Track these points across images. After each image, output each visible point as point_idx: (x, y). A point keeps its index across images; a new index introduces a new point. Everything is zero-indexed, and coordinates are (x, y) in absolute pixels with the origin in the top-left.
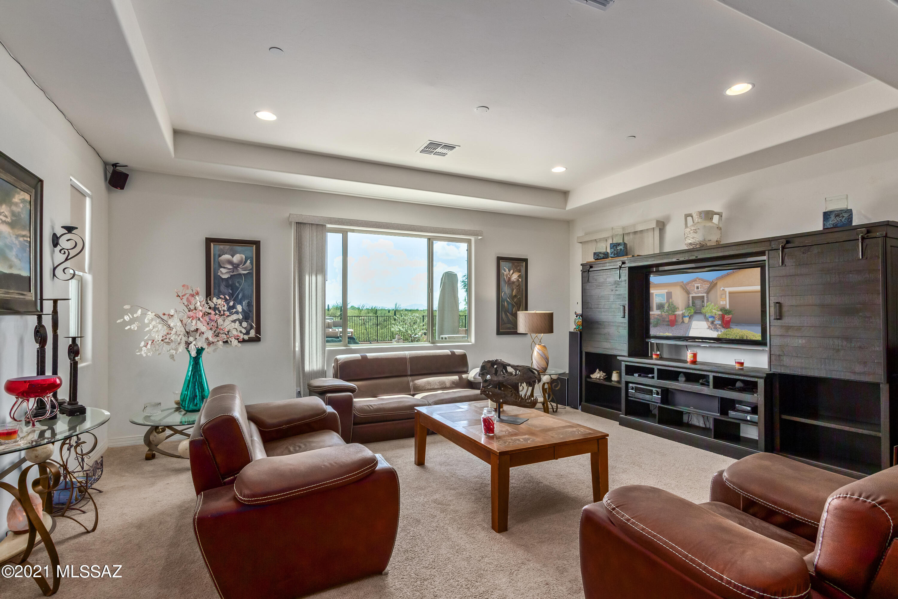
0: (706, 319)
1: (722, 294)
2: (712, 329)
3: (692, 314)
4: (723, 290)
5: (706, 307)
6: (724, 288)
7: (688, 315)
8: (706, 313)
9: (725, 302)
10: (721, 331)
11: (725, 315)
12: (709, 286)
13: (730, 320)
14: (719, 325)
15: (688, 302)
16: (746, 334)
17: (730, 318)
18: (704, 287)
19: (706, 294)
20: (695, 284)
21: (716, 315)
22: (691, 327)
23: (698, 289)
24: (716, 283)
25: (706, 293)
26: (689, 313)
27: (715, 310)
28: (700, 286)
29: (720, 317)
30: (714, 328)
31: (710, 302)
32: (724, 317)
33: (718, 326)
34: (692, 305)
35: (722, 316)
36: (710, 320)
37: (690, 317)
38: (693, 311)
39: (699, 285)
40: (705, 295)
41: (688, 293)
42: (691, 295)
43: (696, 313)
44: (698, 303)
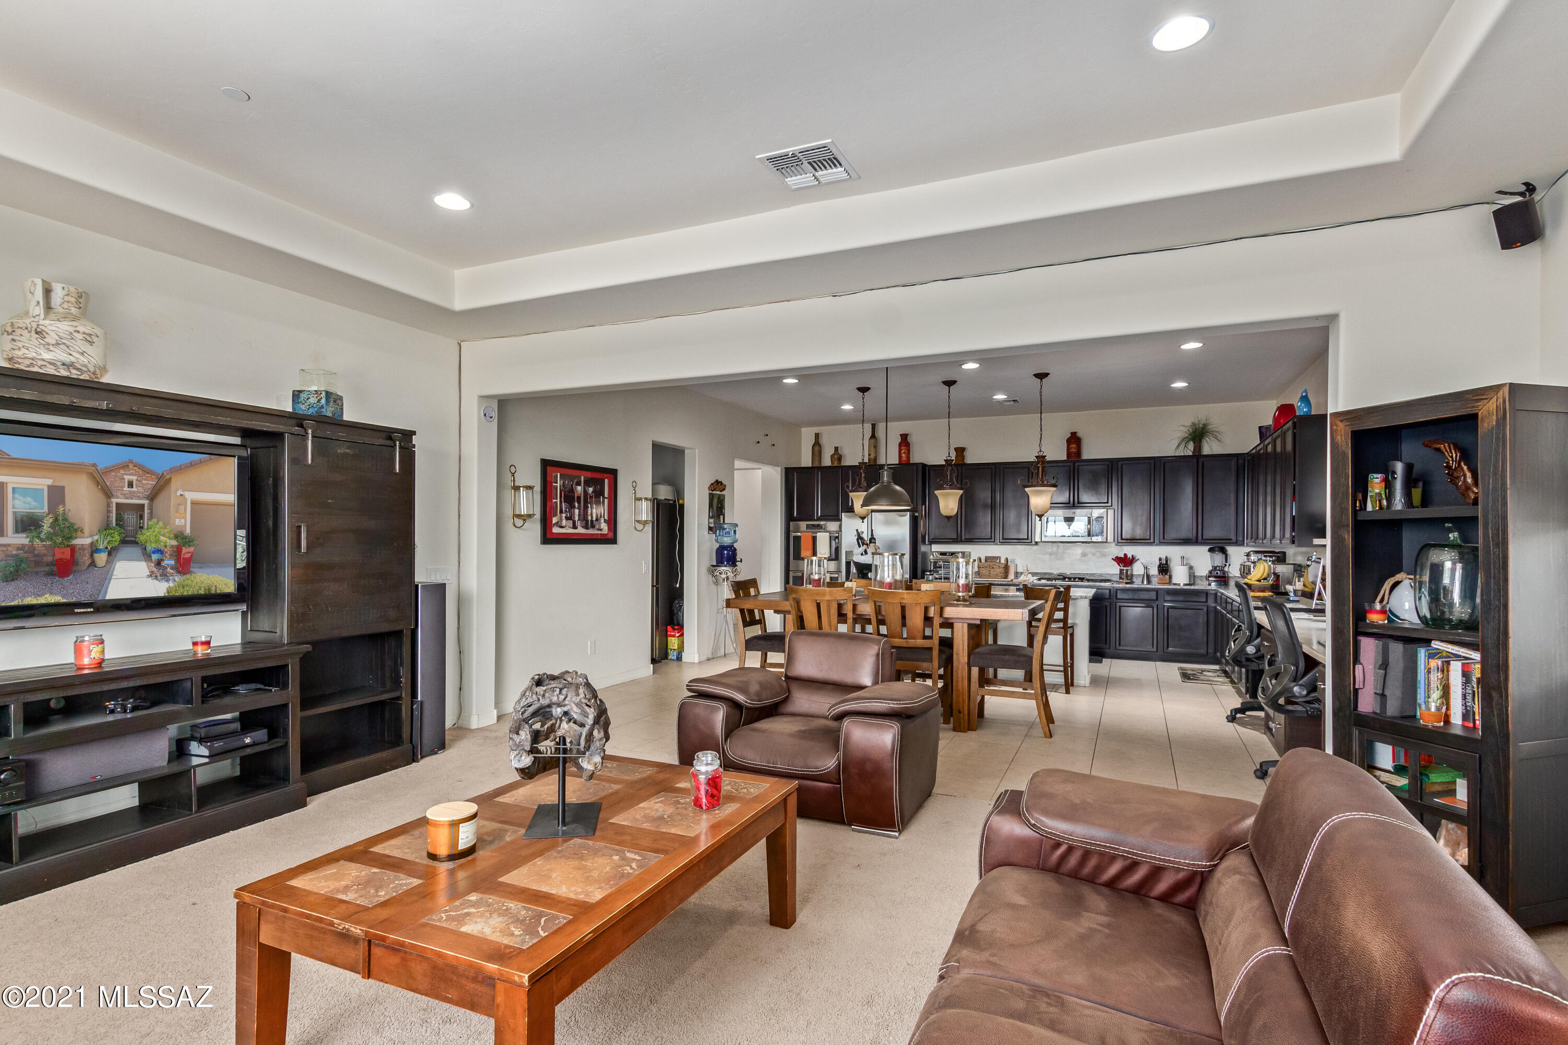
0: (146, 556)
1: (179, 505)
2: (157, 576)
3: (117, 544)
4: (181, 495)
5: (148, 529)
6: (183, 491)
7: (107, 548)
8: (146, 542)
9: (183, 521)
10: (174, 580)
11: (183, 548)
12: (154, 483)
13: (192, 556)
14: (171, 569)
15: (108, 517)
16: (215, 583)
17: (190, 554)
18: (144, 484)
19: (148, 502)
20: (126, 474)
21: (166, 546)
22: (112, 575)
23: (132, 487)
24: (170, 479)
25: (147, 499)
26: (108, 543)
27: (164, 536)
28: (137, 480)
29: (174, 551)
30: (161, 575)
31: (155, 520)
32: (181, 552)
33: (169, 569)
34: (116, 525)
35: (178, 549)
36: (155, 557)
37: (112, 552)
38: (117, 538)
39: (134, 478)
40: (146, 502)
41: (108, 494)
42: (114, 501)
43: (124, 542)
44: (130, 518)
